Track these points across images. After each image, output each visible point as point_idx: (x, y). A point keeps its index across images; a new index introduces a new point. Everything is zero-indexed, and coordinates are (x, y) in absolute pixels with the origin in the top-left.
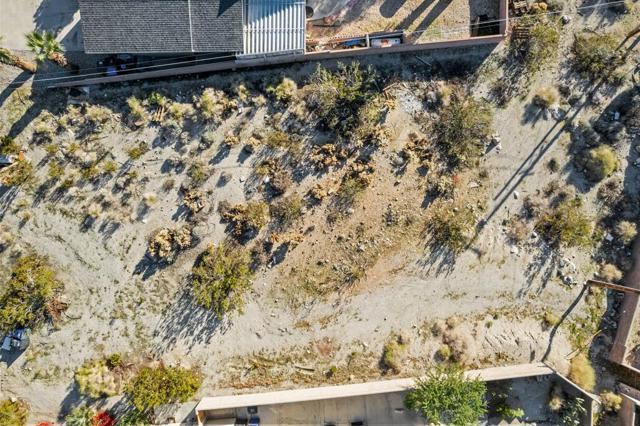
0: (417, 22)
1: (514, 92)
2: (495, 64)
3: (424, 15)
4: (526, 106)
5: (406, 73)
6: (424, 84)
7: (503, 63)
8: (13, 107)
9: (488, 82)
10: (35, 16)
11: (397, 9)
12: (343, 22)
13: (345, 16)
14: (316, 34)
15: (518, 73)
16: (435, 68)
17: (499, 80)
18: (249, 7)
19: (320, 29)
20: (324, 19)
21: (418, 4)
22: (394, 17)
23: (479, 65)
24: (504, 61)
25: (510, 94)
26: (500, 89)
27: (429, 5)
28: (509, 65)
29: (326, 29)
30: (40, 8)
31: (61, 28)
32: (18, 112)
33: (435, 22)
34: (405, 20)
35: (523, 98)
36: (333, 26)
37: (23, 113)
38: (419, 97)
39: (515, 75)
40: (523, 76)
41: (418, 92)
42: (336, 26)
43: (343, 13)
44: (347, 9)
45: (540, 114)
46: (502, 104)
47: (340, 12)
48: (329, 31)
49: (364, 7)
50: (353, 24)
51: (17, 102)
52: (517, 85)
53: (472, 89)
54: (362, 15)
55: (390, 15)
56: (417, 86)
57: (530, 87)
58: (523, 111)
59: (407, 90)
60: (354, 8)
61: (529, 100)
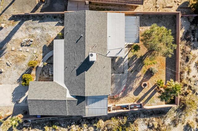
0: (146, 98)
1: (180, 121)
2: (173, 112)
3: (149, 95)
4: (184, 126)
5: (142, 115)
6: (148, 119)
7: (176, 111)
8: (4, 127)
9: (171, 118)
10: (12, 94)
11: (139, 93)
12: (120, 98)
13: (121, 95)
14: (111, 102)
15: (181, 115)
16: (152, 113)
17: (175, 117)
18: (88, 99)
19: (112, 100)
20: (113, 96)
21: (147, 91)
22: (138, 96)
23: (167, 112)
24: (177, 110)
25: (178, 122)
26: (175, 120)
27: (151, 91)
28: (178, 112)
29: (114, 100)
30: (14, 91)
31: (21, 98)
32: (5, 129)
33: (153, 97)
34: (142, 97)
35: (183, 123)
36: (117, 99)
37: (8, 129)
38: (146, 124)
39: (180, 115)
40: (183, 115)
41: (146, 122)
42: (118, 99)
43: (121, 94)
44: (122, 93)
45: (189, 129)
46: (175, 125)
47: (119, 94)
48: (115, 101)
49: (128, 92)
50: (124, 98)
51: (5, 126)
52: (181, 119)
53: (165, 120)
54: (127, 95)
55: (137, 95)
56: (145, 120)
57: (185, 119)
58: (183, 128)
59: (142, 122)
60: (124, 93)
61: (185, 124)
